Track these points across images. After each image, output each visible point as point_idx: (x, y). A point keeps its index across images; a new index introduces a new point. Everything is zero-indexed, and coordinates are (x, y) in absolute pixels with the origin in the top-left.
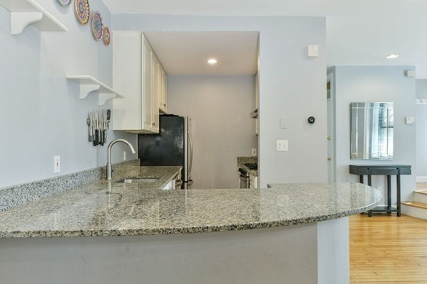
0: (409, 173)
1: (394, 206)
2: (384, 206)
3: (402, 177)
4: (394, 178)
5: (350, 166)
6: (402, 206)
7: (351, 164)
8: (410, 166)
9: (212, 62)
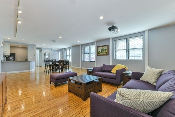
9: (20, 46)
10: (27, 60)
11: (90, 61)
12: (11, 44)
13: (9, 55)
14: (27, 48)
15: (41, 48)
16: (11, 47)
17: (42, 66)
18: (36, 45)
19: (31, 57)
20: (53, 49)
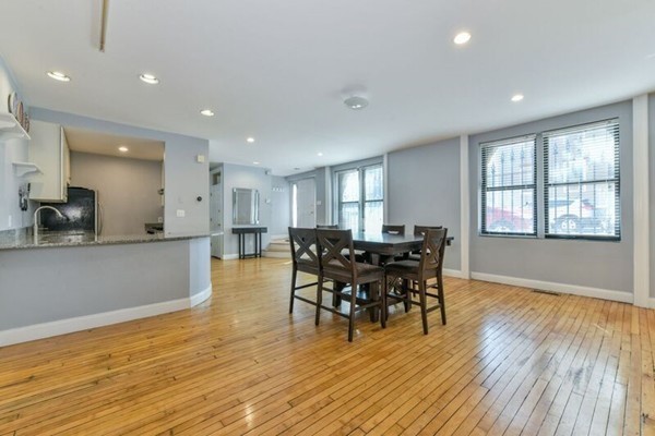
1: (258, 252)
2: (253, 252)
3: (262, 235)
4: (258, 236)
5: (232, 229)
6: (262, 250)
8: (266, 228)
9: (123, 149)
10: (161, 228)
11: (548, 237)
12: (70, 128)
13: (61, 196)
14: (158, 165)
15: (221, 165)
16: (75, 155)
17: (225, 257)
18: (206, 143)
19: (181, 213)
20: (274, 172)
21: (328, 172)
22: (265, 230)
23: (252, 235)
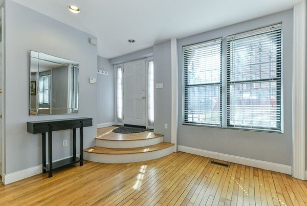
0: (91, 125)
1: (78, 155)
2: (70, 157)
3: (84, 128)
4: (78, 130)
5: (28, 123)
6: (84, 153)
7: (28, 121)
8: (92, 119)
21: (174, 47)
22: (88, 122)
23: (68, 133)
